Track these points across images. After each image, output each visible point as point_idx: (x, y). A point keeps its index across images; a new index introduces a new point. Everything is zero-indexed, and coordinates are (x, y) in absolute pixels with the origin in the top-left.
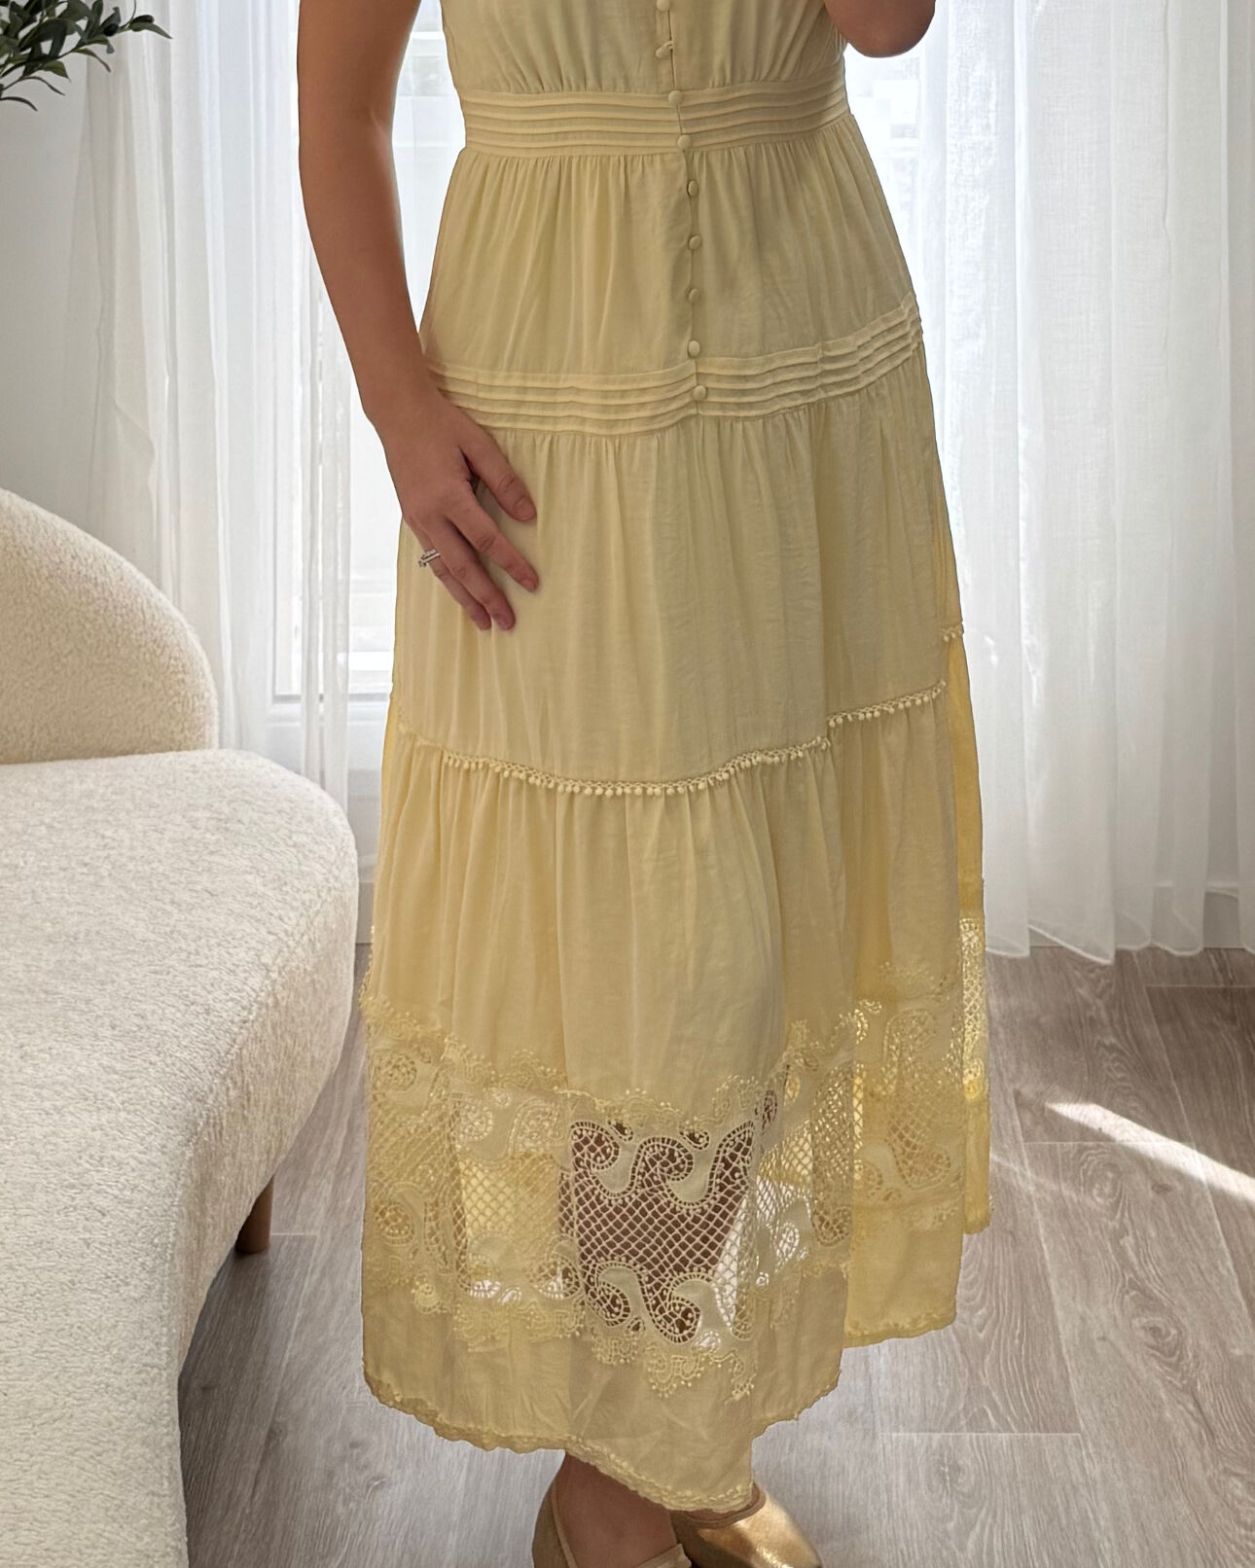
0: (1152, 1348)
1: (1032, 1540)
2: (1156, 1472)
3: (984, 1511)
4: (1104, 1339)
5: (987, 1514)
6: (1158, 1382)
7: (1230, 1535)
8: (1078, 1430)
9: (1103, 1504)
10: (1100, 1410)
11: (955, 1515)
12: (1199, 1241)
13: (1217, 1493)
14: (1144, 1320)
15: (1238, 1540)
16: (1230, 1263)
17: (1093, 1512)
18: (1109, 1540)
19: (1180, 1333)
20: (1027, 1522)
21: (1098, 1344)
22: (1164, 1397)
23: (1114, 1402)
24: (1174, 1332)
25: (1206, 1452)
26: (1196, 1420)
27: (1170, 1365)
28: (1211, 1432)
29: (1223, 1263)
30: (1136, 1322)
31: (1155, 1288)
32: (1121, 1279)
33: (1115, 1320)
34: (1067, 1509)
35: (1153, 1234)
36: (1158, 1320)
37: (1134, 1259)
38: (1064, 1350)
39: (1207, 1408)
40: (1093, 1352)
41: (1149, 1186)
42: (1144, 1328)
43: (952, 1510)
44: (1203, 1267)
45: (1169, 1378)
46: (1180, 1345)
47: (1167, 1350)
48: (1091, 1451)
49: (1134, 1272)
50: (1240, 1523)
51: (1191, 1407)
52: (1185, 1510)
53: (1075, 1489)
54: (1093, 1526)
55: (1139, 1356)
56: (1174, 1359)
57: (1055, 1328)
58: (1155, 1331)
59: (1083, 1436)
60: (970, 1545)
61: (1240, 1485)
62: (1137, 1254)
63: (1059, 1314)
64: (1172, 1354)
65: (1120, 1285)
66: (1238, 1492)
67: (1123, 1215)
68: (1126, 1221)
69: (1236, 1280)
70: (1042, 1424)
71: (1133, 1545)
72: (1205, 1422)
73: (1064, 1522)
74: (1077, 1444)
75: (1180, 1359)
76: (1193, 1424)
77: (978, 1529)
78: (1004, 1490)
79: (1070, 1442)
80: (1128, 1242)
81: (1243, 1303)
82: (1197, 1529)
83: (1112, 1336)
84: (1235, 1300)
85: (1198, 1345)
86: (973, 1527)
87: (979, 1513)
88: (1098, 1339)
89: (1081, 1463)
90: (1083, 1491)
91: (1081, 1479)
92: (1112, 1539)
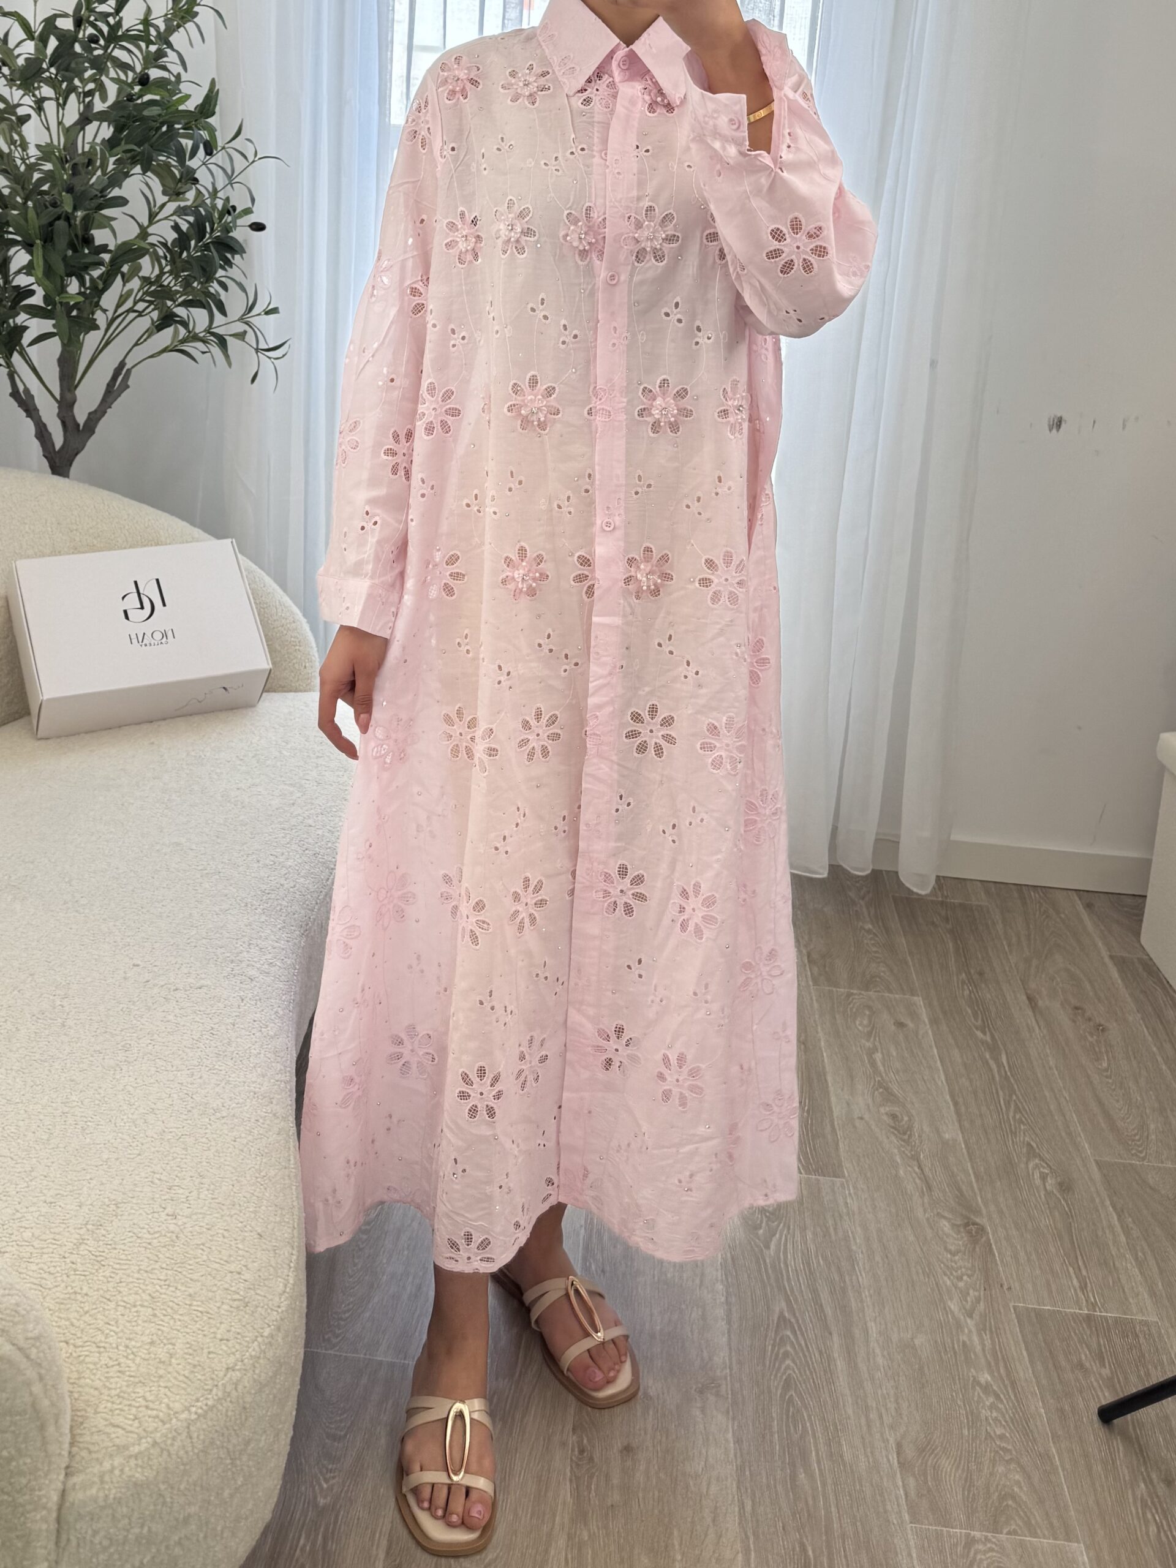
0: (893, 1128)
1: (812, 1247)
2: (893, 1210)
3: (782, 1225)
4: (861, 1118)
5: (784, 1226)
6: (896, 1151)
7: (940, 1257)
8: (844, 1177)
9: (859, 1229)
10: (858, 1165)
11: (764, 1225)
12: (923, 1061)
13: (932, 1228)
14: (887, 1109)
15: (945, 1260)
16: (943, 1078)
17: (852, 1233)
18: (862, 1252)
19: (910, 1120)
20: (809, 1235)
21: (858, 1123)
22: (899, 1161)
23: (867, 1161)
24: (906, 1119)
25: (926, 1201)
26: (920, 1178)
27: (904, 1141)
28: (929, 1188)
29: (939, 1077)
30: (882, 1110)
31: (895, 1089)
32: (873, 1080)
33: (869, 1107)
34: (835, 1229)
35: (894, 1054)
36: (896, 1109)
37: (881, 1068)
38: (836, 1123)
39: (927, 1170)
40: (854, 1127)
41: (892, 1022)
42: (887, 1114)
43: (761, 1222)
44: (926, 1078)
45: (903, 1149)
46: (910, 1128)
47: (902, 1130)
48: (852, 1191)
49: (882, 1077)
50: (946, 1249)
51: (917, 1169)
52: (912, 1238)
53: (841, 1216)
54: (852, 1242)
55: (884, 1132)
56: (906, 1137)
57: (830, 1109)
58: (894, 1116)
59: (847, 1181)
60: (773, 1246)
61: (947, 1224)
62: (884, 1066)
63: (833, 1099)
64: (905, 1134)
65: (872, 1084)
66: (946, 1229)
67: (875, 1039)
68: (877, 1044)
69: (947, 1088)
70: (821, 1171)
71: (878, 1258)
72: (925, 1180)
73: (833, 1238)
74: (842, 1185)
75: (910, 1136)
76: (918, 1181)
77: (777, 1236)
78: (795, 1212)
79: (838, 1184)
80: (878, 1056)
81: (951, 1104)
82: (918, 1250)
83: (867, 1116)
84: (946, 1101)
85: (922, 1129)
86: (774, 1235)
87: (778, 1226)
88: (859, 1118)
89: (845, 1198)
90: (846, 1218)
91: (845, 1211)
92: (864, 1251)
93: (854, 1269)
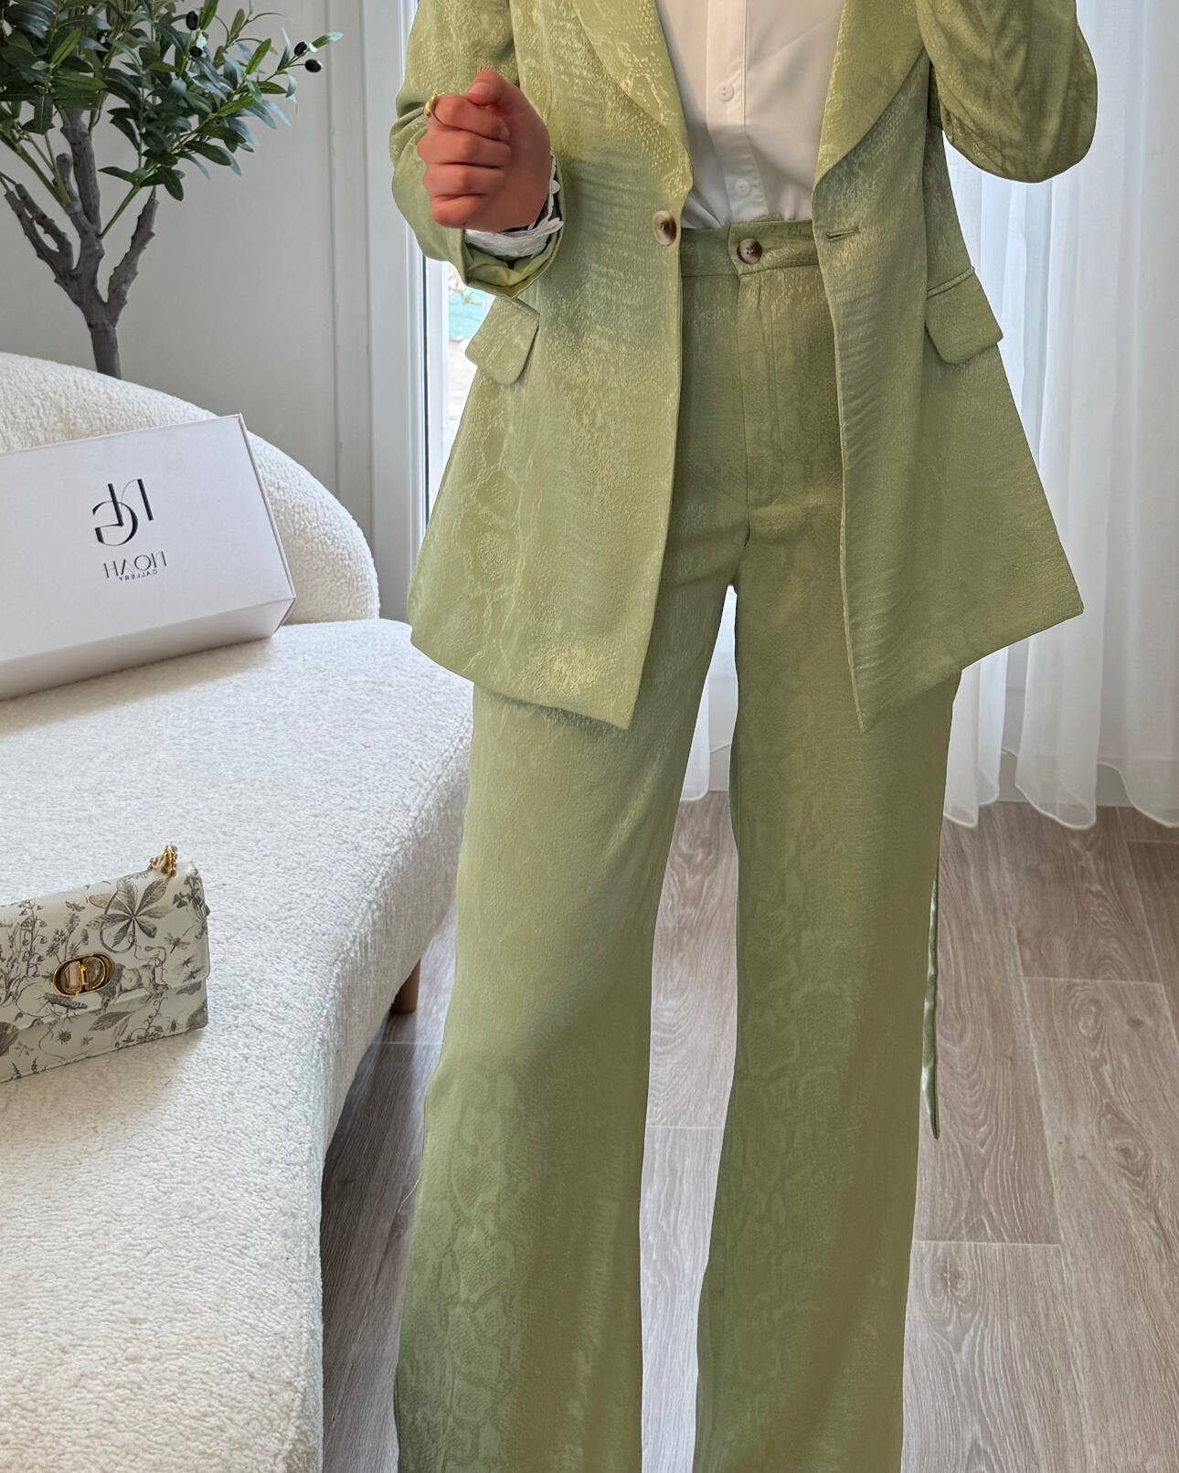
0: (1123, 1167)
1: (1016, 1342)
2: (1122, 1282)
3: (977, 1317)
4: (1083, 1158)
5: (980, 1319)
6: (1127, 1199)
8: (1059, 1241)
9: (1077, 1313)
10: (1078, 1223)
11: (954, 1318)
14: (1117, 1142)
17: (1068, 1319)
18: (1081, 1345)
19: (1146, 1155)
20: (1013, 1328)
21: (1078, 1162)
22: (1131, 1213)
23: (1090, 1217)
24: (1141, 1153)
25: (1164, 1266)
26: (1157, 1235)
27: (1137, 1184)
28: (1169, 1247)
30: (1110, 1144)
31: (1128, 1114)
32: (1099, 1104)
33: (1093, 1141)
34: (1047, 1315)
35: (1127, 1065)
36: (1129, 1142)
37: (1111, 1086)
38: (1050, 1167)
39: (1167, 1224)
40: (1074, 1169)
41: (1125, 1020)
42: (1116, 1149)
43: (951, 1314)
44: (1167, 1095)
45: (1136, 1196)
46: (1146, 1166)
47: (1135, 1170)
48: (1069, 1261)
49: (1110, 1096)
51: (1153, 1223)
52: (1144, 1320)
53: (1054, 1296)
54: (1069, 1332)
55: (1111, 1174)
56: (1141, 1179)
57: (1044, 1146)
58: (1126, 1152)
59: (1063, 1247)
60: (965, 1348)
62: (1114, 1082)
63: (1048, 1133)
64: (1139, 1175)
65: (1098, 1109)
67: (1102, 1046)
68: (1106, 1052)
70: (1029, 1236)
71: (1100, 1351)
72: (1164, 1236)
73: (1044, 1328)
74: (1057, 1253)
75: (1146, 1178)
76: (1155, 1239)
77: (972, 1332)
78: (995, 1296)
79: (1052, 1252)
80: (1106, 1070)
82: (1154, 1336)
83: (1090, 1155)
85: (1161, 1165)
86: (967, 1331)
87: (973, 1317)
88: (1079, 1158)
89: (1060, 1272)
90: (1061, 1298)
91: (1060, 1288)
92: (1083, 1344)
93: (1070, 1370)
